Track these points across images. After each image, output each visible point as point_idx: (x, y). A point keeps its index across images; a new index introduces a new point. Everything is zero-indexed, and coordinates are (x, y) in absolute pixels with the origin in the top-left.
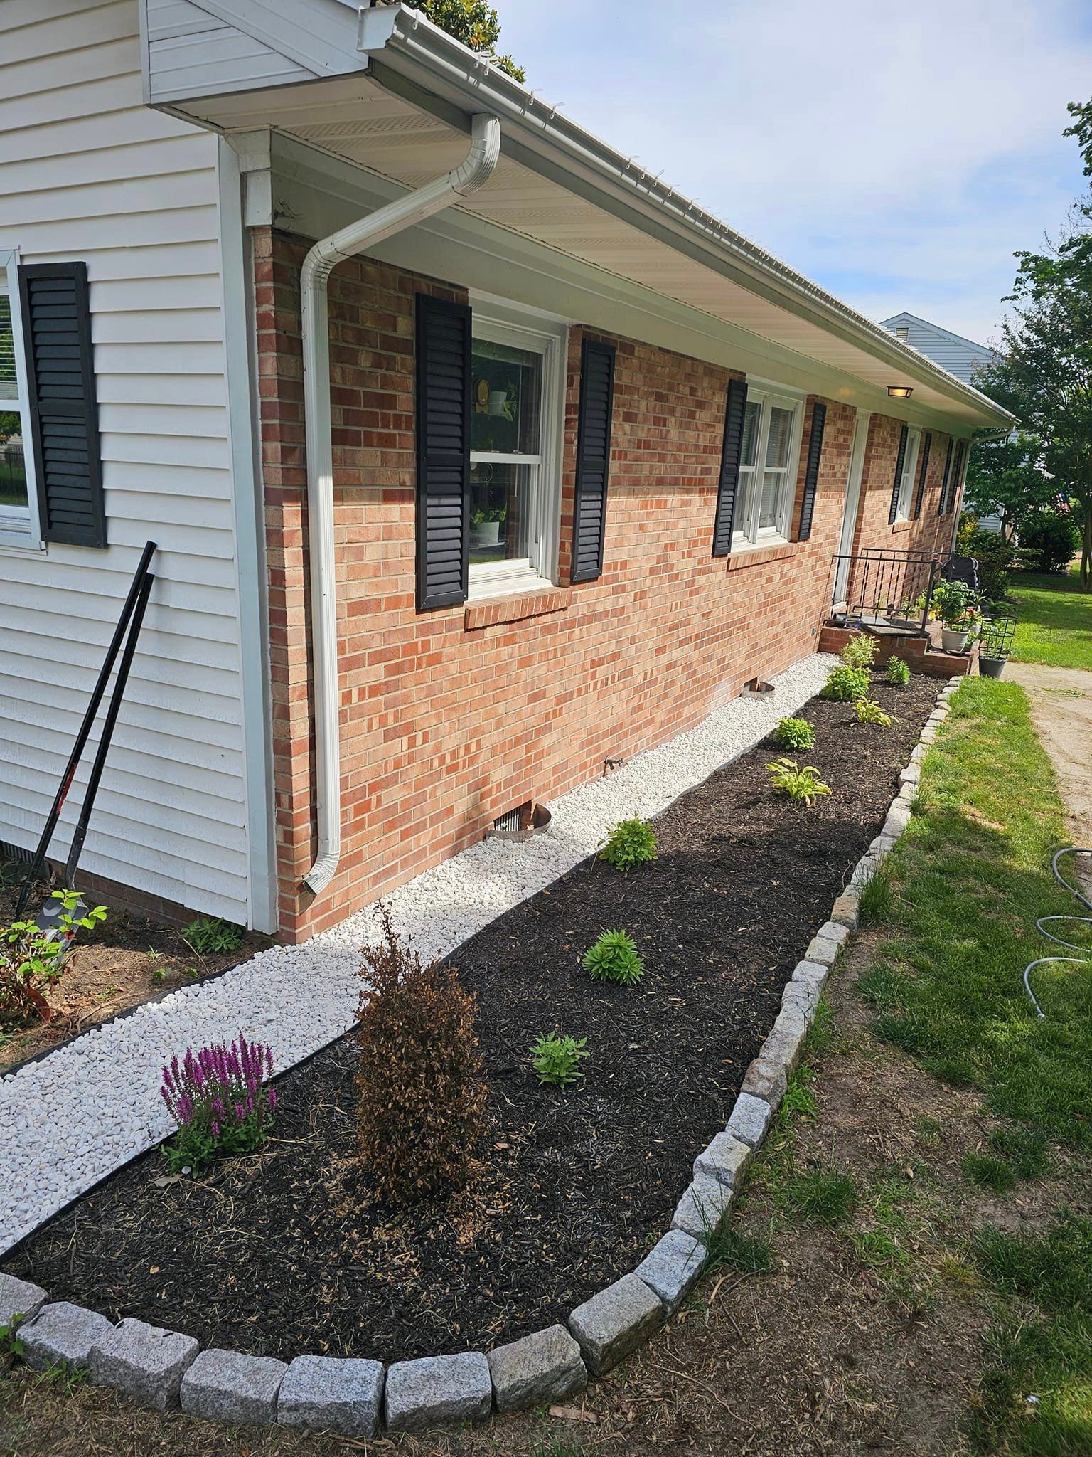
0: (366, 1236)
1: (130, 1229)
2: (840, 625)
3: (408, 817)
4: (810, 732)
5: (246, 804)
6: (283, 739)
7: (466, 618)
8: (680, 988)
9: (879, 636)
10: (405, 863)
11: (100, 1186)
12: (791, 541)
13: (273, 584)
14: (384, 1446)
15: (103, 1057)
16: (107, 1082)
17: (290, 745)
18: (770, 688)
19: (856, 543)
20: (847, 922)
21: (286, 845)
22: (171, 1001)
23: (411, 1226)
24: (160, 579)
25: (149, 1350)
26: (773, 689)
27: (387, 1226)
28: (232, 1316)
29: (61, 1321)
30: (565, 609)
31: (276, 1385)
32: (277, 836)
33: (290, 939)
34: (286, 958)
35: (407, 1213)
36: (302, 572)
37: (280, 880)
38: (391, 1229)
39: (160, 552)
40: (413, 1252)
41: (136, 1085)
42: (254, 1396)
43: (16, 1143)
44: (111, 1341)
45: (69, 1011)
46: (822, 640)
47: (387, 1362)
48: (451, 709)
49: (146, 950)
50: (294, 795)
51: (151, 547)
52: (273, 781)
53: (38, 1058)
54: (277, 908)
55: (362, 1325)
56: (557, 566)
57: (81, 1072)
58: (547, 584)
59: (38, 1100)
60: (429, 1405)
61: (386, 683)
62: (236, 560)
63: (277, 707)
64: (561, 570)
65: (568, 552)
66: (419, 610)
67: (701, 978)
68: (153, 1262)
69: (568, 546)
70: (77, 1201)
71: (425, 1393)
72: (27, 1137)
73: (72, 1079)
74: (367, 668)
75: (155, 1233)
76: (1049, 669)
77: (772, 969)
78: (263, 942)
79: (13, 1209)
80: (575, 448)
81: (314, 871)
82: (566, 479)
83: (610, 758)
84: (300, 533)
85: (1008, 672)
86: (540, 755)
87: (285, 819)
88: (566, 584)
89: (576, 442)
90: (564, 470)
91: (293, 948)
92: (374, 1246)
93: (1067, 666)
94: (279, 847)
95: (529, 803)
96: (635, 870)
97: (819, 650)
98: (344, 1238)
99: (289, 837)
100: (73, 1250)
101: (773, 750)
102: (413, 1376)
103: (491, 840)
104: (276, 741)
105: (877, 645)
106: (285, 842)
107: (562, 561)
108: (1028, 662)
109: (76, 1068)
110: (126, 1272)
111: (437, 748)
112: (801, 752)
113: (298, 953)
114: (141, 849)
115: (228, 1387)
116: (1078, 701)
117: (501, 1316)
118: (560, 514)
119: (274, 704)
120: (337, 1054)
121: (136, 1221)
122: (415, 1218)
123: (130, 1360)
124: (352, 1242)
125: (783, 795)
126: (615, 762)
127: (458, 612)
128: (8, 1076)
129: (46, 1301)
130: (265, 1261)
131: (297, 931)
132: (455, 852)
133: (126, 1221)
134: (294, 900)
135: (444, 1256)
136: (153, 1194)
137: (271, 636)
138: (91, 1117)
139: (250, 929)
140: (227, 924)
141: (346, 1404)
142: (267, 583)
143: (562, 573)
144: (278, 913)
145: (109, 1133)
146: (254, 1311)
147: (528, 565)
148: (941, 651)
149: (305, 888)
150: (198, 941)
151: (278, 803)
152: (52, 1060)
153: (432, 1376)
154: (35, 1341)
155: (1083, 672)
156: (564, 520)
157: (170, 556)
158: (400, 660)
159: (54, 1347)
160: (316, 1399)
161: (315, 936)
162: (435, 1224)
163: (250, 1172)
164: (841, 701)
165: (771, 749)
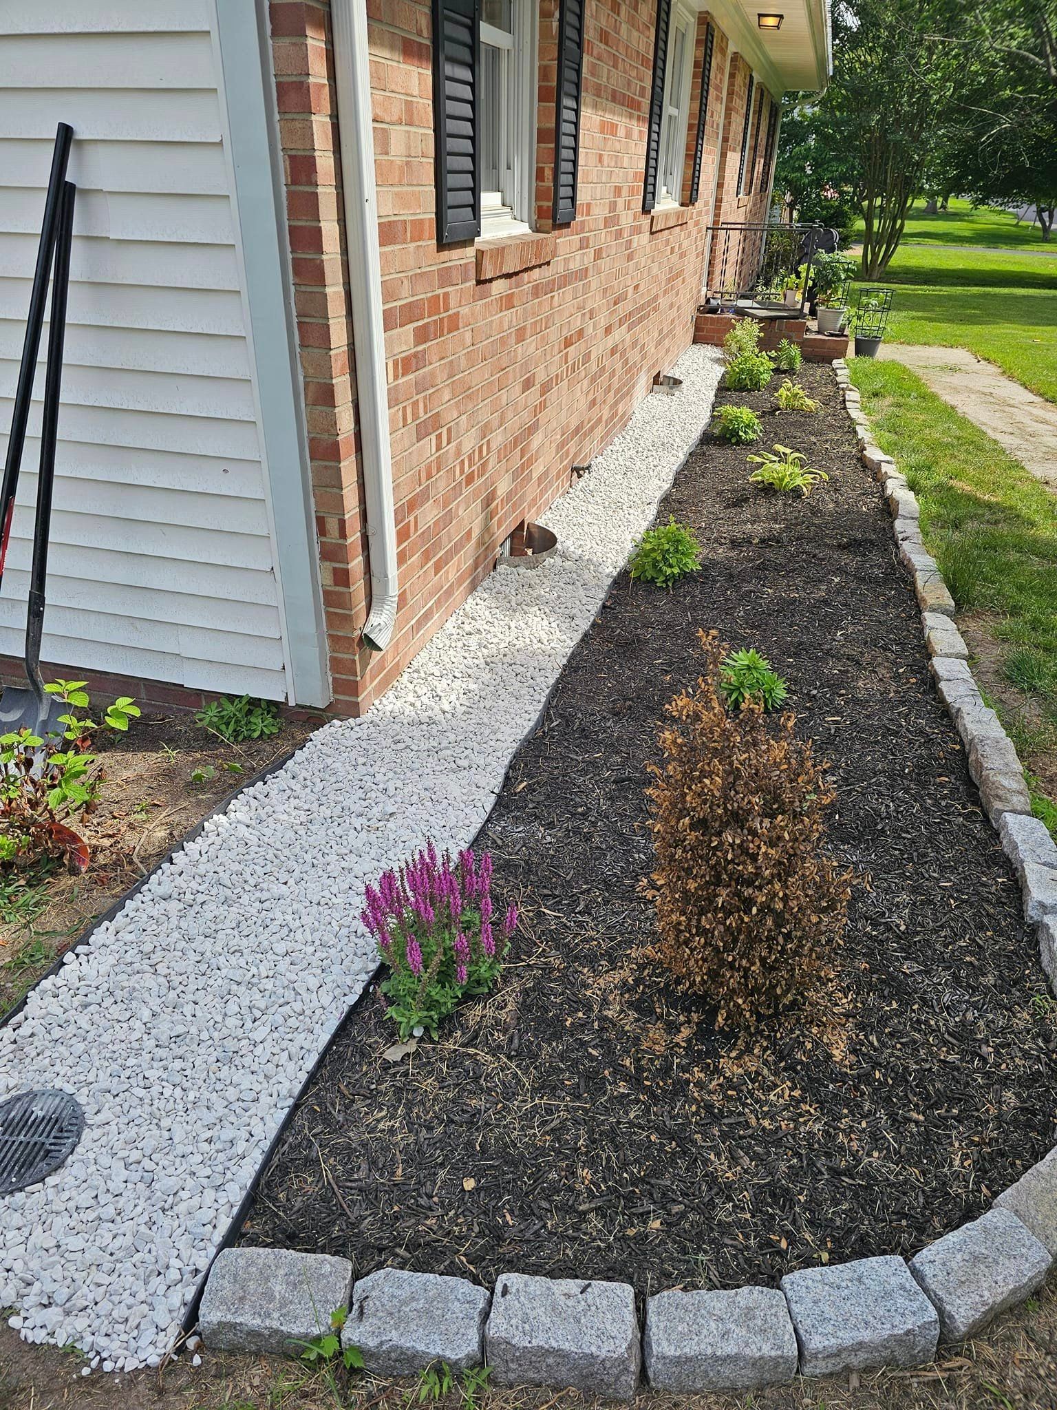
0: (713, 1073)
1: (392, 1131)
2: (713, 311)
3: (437, 546)
4: (756, 421)
5: (273, 538)
6: (325, 436)
7: (479, 265)
8: (827, 706)
9: (762, 319)
10: (438, 603)
11: (313, 1079)
12: (682, 205)
13: (294, 182)
14: (960, 1368)
15: (200, 898)
16: (229, 931)
17: (337, 444)
18: (677, 382)
19: (717, 215)
20: (946, 610)
21: (338, 589)
22: (240, 808)
23: (765, 1049)
24: (86, 192)
25: (578, 1321)
26: (681, 382)
27: (733, 1054)
28: (623, 1227)
29: (404, 1303)
30: (548, 263)
31: (790, 1327)
32: (325, 578)
33: (353, 710)
34: (354, 735)
35: (751, 1035)
36: (332, 160)
37: (330, 635)
38: (738, 1058)
39: (80, 142)
40: (789, 1083)
41: (273, 928)
42: (773, 1353)
43: (153, 1042)
44: (513, 1321)
45: (106, 842)
46: (697, 329)
47: (908, 1253)
48: (467, 396)
49: (156, 749)
50: (346, 517)
51: (66, 133)
52: (312, 500)
53: (110, 916)
54: (329, 673)
55: (802, 1198)
56: (534, 204)
57: (183, 924)
58: (524, 229)
59: (147, 975)
60: (999, 1299)
61: (415, 355)
62: (226, 143)
63: (312, 388)
64: (540, 209)
65: (549, 183)
66: (442, 246)
67: (843, 692)
68: (460, 1171)
69: (548, 173)
70: (296, 1107)
71: (985, 1285)
72: (164, 1029)
73: (176, 935)
74: (399, 330)
75: (430, 1129)
76: (910, 348)
77: (901, 671)
78: (313, 718)
79: (209, 1141)
80: (555, 24)
81: (374, 619)
82: (544, 73)
83: (575, 465)
84: (327, 90)
85: (884, 352)
86: (530, 462)
87: (332, 554)
88: (547, 229)
89: (557, 14)
90: (541, 59)
91: (358, 721)
92: (730, 1084)
93: (925, 344)
94: (326, 593)
95: (523, 522)
96: (678, 584)
97: (694, 342)
98: (688, 1082)
99: (342, 578)
100: (331, 1181)
101: (719, 445)
102: (954, 1265)
103: (502, 568)
104: (312, 440)
105: (761, 330)
106: (336, 584)
107: (540, 195)
108: (888, 343)
109: (174, 920)
110: (430, 1197)
111: (458, 452)
112: (748, 445)
113: (365, 726)
114: (102, 617)
115: (730, 1348)
116: (957, 375)
117: (957, 1144)
118: (536, 126)
119: (307, 384)
120: (494, 842)
121: (392, 1117)
122: (768, 1038)
123: (566, 1346)
124: (700, 1085)
125: (768, 490)
126: (583, 469)
127: (470, 252)
128: (81, 949)
129: (357, 1276)
130: (612, 1135)
131: (359, 699)
132: (473, 588)
133: (379, 1121)
134: (354, 661)
135: (834, 1081)
136: (394, 1075)
137: (296, 273)
138: (239, 984)
139: (292, 703)
140: (254, 702)
141: (908, 1332)
142: (283, 180)
143: (540, 213)
144: (330, 680)
145: (282, 1001)
146: (649, 1212)
147: (499, 202)
148: (819, 332)
149: (368, 643)
150: (223, 727)
151: (322, 531)
152: (132, 914)
153: (976, 1258)
154: (382, 1343)
155: (941, 348)
156: (542, 136)
157: (102, 150)
158: (426, 321)
159: (421, 1347)
160: (866, 1336)
161: (377, 702)
162: (799, 1043)
163: (503, 1015)
164: (749, 391)
165: (715, 444)
